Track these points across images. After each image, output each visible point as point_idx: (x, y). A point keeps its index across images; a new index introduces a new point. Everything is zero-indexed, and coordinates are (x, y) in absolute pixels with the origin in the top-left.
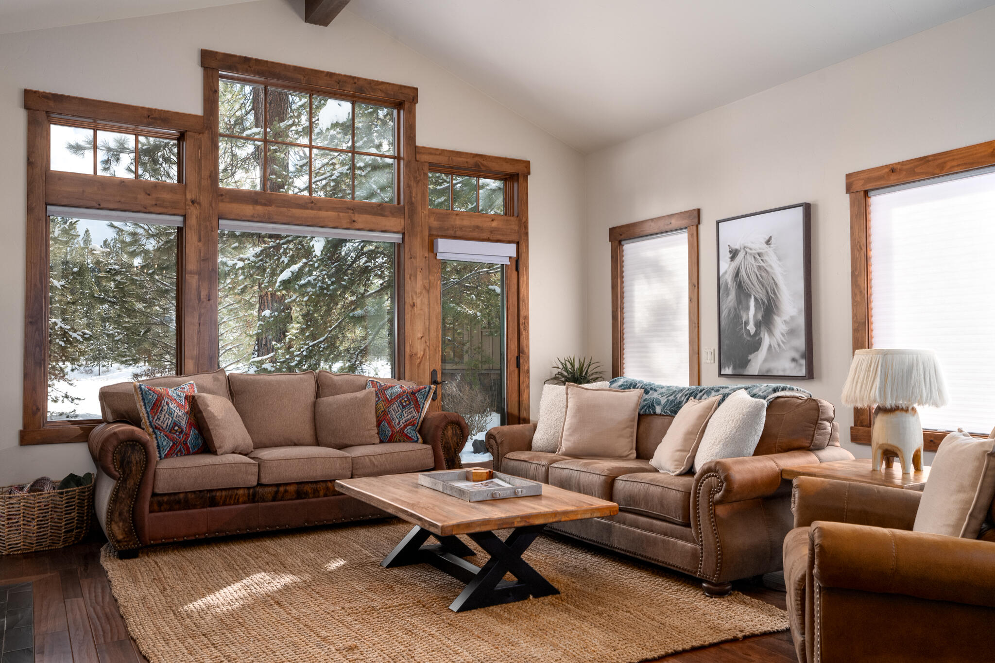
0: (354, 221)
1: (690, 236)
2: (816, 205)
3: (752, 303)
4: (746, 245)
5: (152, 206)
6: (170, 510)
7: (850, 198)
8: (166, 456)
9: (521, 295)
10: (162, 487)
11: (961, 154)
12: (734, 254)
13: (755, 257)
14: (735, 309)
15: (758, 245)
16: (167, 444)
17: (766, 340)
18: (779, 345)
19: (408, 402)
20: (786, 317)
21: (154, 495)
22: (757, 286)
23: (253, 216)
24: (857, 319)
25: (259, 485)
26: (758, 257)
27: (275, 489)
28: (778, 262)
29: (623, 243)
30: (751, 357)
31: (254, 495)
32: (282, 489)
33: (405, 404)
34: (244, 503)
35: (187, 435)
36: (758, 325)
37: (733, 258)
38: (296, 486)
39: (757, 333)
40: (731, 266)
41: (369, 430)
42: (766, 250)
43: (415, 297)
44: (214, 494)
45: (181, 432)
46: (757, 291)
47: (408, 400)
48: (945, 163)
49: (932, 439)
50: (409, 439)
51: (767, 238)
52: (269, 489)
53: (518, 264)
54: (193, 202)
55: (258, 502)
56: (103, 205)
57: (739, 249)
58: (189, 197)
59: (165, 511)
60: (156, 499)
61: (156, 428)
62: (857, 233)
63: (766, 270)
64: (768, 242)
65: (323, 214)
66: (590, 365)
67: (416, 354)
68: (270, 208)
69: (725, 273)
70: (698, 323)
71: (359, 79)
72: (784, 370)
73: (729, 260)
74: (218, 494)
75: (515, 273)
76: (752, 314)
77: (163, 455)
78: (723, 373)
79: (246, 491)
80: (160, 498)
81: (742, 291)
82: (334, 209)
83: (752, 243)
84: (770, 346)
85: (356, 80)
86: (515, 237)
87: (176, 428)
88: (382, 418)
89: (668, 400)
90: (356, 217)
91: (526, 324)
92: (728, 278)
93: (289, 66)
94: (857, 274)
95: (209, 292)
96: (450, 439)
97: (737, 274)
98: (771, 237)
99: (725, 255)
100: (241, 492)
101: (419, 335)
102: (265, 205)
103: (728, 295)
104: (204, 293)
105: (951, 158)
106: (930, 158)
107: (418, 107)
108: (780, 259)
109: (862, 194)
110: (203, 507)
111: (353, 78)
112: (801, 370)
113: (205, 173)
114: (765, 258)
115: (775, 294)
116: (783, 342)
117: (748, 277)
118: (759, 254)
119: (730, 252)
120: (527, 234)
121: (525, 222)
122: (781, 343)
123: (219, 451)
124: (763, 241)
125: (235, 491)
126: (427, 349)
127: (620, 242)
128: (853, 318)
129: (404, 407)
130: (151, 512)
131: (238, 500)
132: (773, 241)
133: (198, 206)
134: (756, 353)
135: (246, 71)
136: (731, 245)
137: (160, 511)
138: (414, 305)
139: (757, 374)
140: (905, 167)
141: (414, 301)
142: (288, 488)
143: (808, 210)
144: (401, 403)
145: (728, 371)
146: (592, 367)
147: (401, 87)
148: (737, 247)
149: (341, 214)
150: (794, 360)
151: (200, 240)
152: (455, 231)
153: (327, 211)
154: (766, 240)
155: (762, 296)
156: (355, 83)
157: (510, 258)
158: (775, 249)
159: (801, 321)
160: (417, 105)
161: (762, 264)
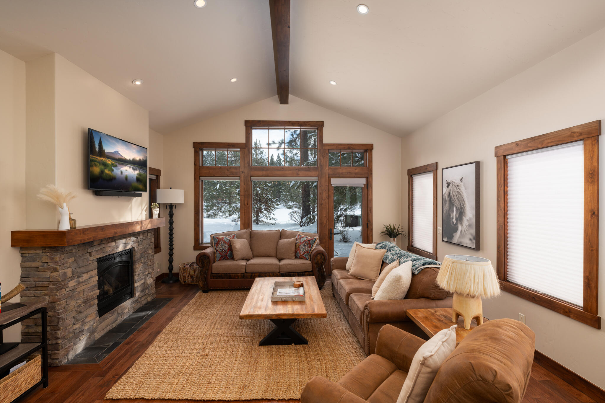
0: (299, 174)
1: (434, 175)
2: (483, 162)
3: (455, 209)
4: (453, 181)
5: (230, 174)
6: (217, 279)
7: (497, 159)
8: (219, 260)
9: (369, 199)
10: (214, 271)
11: (553, 135)
12: (448, 184)
13: (456, 187)
14: (448, 211)
15: (457, 181)
16: (220, 256)
17: (460, 228)
18: (465, 231)
19: (306, 244)
20: (468, 218)
21: (212, 273)
22: (457, 201)
23: (262, 175)
24: (499, 223)
25: (246, 272)
26: (457, 187)
27: (251, 274)
28: (465, 190)
29: (412, 176)
30: (454, 234)
31: (244, 276)
32: (253, 274)
33: (305, 245)
34: (241, 278)
35: (227, 253)
36: (457, 220)
37: (448, 187)
38: (258, 274)
39: (456, 224)
40: (447, 190)
41: (291, 254)
42: (460, 184)
43: (322, 201)
44: (230, 274)
45: (225, 252)
46: (457, 204)
47: (307, 243)
48: (544, 141)
49: (534, 296)
50: (304, 258)
51: (461, 178)
52: (249, 274)
53: (368, 186)
54: (242, 172)
55: (245, 278)
56: (215, 176)
57: (450, 182)
58: (241, 170)
59: (215, 279)
60: (212, 275)
61: (217, 250)
62: (500, 178)
63: (460, 194)
64: (461, 180)
65: (287, 172)
66: (399, 227)
67: (323, 223)
68: (267, 172)
69: (445, 193)
70: (436, 215)
71: (300, 121)
72: (467, 244)
73: (446, 187)
74: (232, 274)
75: (367, 190)
76: (454, 214)
77: (218, 260)
78: (443, 240)
79: (241, 274)
80: (213, 275)
81: (451, 204)
82: (291, 170)
83: (455, 180)
84: (461, 231)
85: (299, 122)
86: (366, 176)
87: (223, 251)
88: (297, 250)
89: (391, 257)
90: (299, 173)
91: (371, 210)
92: (446, 196)
93: (274, 121)
94: (499, 199)
95: (248, 202)
96: (319, 260)
97: (449, 194)
98: (462, 178)
99: (445, 185)
100: (239, 274)
101: (324, 215)
102: (267, 171)
103: (446, 204)
104: (246, 202)
105: (548, 138)
106: (536, 138)
107: (324, 128)
108: (466, 189)
109: (502, 157)
110: (227, 279)
111: (298, 121)
112: (473, 245)
113: (246, 162)
114: (460, 188)
115: (463, 206)
116: (466, 230)
117: (453, 196)
118: (458, 186)
119: (447, 183)
120: (372, 174)
121: (371, 169)
122: (465, 230)
123: (235, 259)
124: (459, 179)
125: (237, 274)
126: (328, 221)
127: (411, 175)
128: (497, 222)
129: (305, 246)
130: (211, 279)
131: (238, 277)
132: (463, 180)
133: (244, 173)
134: (456, 233)
135: (259, 125)
136: (447, 181)
137: (214, 279)
138: (322, 204)
139: (456, 243)
140: (523, 143)
141: (322, 202)
142: (256, 274)
143: (478, 165)
144: (304, 244)
145: (445, 239)
146: (399, 229)
147: (317, 122)
148: (449, 181)
149: (294, 172)
150: (470, 239)
151: (244, 185)
152: (339, 175)
153: (288, 171)
154: (460, 179)
155: (459, 206)
156: (299, 123)
157: (364, 184)
158: (464, 184)
159: (474, 221)
160: (323, 128)
161: (459, 191)
